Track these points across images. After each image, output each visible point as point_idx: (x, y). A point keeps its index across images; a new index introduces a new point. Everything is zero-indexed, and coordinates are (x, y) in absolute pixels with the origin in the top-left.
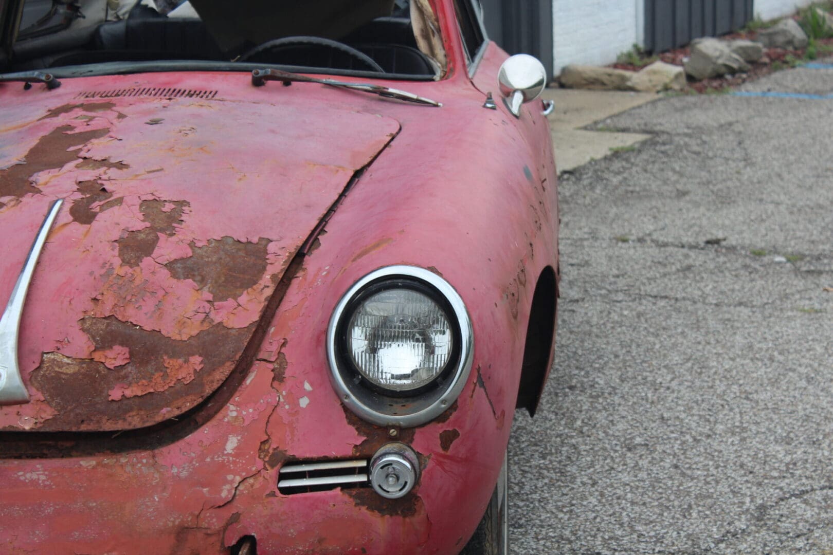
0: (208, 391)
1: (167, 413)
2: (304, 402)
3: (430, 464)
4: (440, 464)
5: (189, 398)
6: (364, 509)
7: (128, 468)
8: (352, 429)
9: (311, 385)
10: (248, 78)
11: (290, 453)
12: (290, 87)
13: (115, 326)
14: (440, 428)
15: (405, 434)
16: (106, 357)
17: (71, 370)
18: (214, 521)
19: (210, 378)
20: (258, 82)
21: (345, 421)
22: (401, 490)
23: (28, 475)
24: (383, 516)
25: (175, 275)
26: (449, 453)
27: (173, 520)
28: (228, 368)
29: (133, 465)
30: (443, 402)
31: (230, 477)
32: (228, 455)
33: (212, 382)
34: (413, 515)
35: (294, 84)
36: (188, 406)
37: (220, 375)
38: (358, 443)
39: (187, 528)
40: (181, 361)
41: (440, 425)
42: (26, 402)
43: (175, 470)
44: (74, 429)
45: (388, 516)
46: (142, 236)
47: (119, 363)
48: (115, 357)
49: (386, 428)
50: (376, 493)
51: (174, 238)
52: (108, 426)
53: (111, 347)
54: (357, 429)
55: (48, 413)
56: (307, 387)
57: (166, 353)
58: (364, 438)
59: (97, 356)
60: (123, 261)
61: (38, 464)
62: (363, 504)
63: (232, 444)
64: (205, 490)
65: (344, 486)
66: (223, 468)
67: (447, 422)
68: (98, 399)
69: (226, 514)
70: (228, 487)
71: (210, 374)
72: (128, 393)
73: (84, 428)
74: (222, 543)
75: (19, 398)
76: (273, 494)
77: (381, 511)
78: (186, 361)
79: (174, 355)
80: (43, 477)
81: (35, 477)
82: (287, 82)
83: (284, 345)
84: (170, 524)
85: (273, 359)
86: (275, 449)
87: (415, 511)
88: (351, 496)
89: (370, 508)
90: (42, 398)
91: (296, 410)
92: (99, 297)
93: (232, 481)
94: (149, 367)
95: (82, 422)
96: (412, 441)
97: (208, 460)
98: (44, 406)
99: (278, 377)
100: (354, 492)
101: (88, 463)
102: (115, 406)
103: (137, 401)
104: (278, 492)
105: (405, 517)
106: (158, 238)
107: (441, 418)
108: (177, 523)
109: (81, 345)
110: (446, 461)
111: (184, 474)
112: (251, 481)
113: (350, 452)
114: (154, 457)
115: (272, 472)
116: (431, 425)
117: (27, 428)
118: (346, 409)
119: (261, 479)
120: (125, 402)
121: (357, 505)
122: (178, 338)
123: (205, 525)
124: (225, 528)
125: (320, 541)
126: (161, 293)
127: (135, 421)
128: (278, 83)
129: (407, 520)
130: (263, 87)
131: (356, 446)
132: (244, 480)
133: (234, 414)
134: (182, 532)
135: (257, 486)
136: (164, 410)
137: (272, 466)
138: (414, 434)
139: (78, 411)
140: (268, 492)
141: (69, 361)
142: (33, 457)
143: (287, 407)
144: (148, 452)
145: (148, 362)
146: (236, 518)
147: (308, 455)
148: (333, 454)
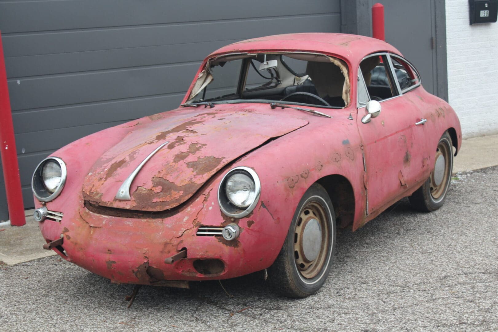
0: (182, 202)
1: (168, 207)
2: (211, 208)
3: (243, 231)
4: (247, 231)
5: (176, 203)
6: (221, 243)
7: (155, 223)
8: (222, 218)
9: (214, 203)
10: (269, 106)
11: (202, 223)
12: (283, 109)
13: (162, 180)
14: (247, 220)
15: (236, 220)
16: (156, 189)
17: (144, 192)
18: (175, 242)
19: (184, 198)
20: (273, 107)
21: (221, 215)
22: (231, 238)
23: (127, 223)
24: (227, 246)
25: (188, 166)
26: (251, 228)
27: (164, 240)
28: (191, 195)
29: (156, 223)
30: (248, 211)
31: (182, 229)
32: (184, 222)
33: (184, 199)
34: (237, 247)
35: (285, 108)
36: (175, 206)
37: (187, 198)
38: (223, 222)
39: (168, 243)
40: (177, 192)
41: (247, 219)
42: (129, 200)
43: (167, 225)
44: (140, 210)
45: (229, 247)
46: (185, 154)
47: (159, 191)
48: (158, 189)
49: (230, 218)
50: (224, 239)
51: (194, 155)
52: (150, 210)
53: (158, 186)
54: (223, 218)
55: (134, 204)
56: (213, 203)
57: (173, 189)
58: (225, 221)
59: (153, 189)
60: (174, 161)
61: (130, 219)
62: (221, 242)
63: (186, 219)
64: (175, 232)
65: (216, 235)
66: (181, 226)
67: (250, 218)
68: (149, 202)
69: (179, 240)
70: (181, 232)
71: (184, 197)
72: (158, 200)
73: (143, 210)
74: (177, 249)
75: (127, 199)
76: (194, 235)
77: (227, 245)
78: (179, 192)
79: (176, 190)
80: (131, 224)
81: (129, 223)
82: (283, 108)
83: (211, 190)
84: (163, 241)
85: (206, 194)
86: (198, 222)
87: (238, 246)
88: (217, 239)
89: (223, 243)
90: (134, 200)
91: (207, 210)
92: (161, 171)
93: (183, 230)
94: (167, 194)
95: (143, 208)
96: (238, 223)
97: (177, 223)
98: (134, 202)
99: (205, 200)
100: (218, 237)
101: (144, 221)
102: (154, 204)
103: (160, 203)
104: (196, 235)
105: (235, 247)
106: (189, 155)
107: (248, 216)
108: (165, 241)
109: (150, 185)
110: (250, 231)
111: (170, 227)
112: (188, 231)
113: (219, 225)
114: (163, 220)
115: (195, 229)
116: (245, 218)
117: (128, 208)
118: (221, 211)
119: (191, 230)
120: (157, 203)
121: (219, 241)
122: (179, 185)
123: (173, 243)
124: (178, 244)
125: (207, 252)
126: (180, 172)
127: (158, 209)
128: (280, 108)
129: (236, 248)
130: (274, 109)
131: (222, 223)
132: (186, 230)
133: (189, 210)
134: (166, 244)
135: (190, 232)
136: (167, 207)
137: (196, 227)
138: (239, 220)
139: (143, 204)
140: (192, 235)
141: (144, 189)
142: (131, 217)
143: (205, 209)
144: (161, 219)
145: (167, 192)
146: (181, 242)
147: (207, 225)
148: (215, 225)
